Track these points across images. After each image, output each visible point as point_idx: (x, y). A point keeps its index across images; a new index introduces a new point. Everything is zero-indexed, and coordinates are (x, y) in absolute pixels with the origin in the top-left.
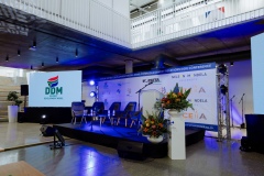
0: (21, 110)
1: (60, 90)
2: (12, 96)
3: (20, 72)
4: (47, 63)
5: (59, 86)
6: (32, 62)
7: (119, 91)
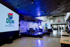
7: (27, 25)
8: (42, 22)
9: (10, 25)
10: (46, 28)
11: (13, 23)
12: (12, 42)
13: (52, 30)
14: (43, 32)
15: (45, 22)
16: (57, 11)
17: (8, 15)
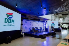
7: (30, 24)
8: (48, 21)
9: (9, 25)
10: (52, 27)
11: (13, 23)
12: (10, 42)
13: (60, 30)
14: (48, 32)
15: (52, 20)
16: (63, 7)
17: (7, 15)
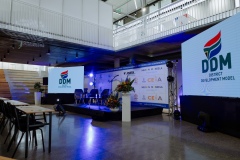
0: (43, 95)
1: (69, 81)
2: (37, 85)
3: (44, 68)
4: (60, 62)
5: (68, 78)
6: (51, 61)
